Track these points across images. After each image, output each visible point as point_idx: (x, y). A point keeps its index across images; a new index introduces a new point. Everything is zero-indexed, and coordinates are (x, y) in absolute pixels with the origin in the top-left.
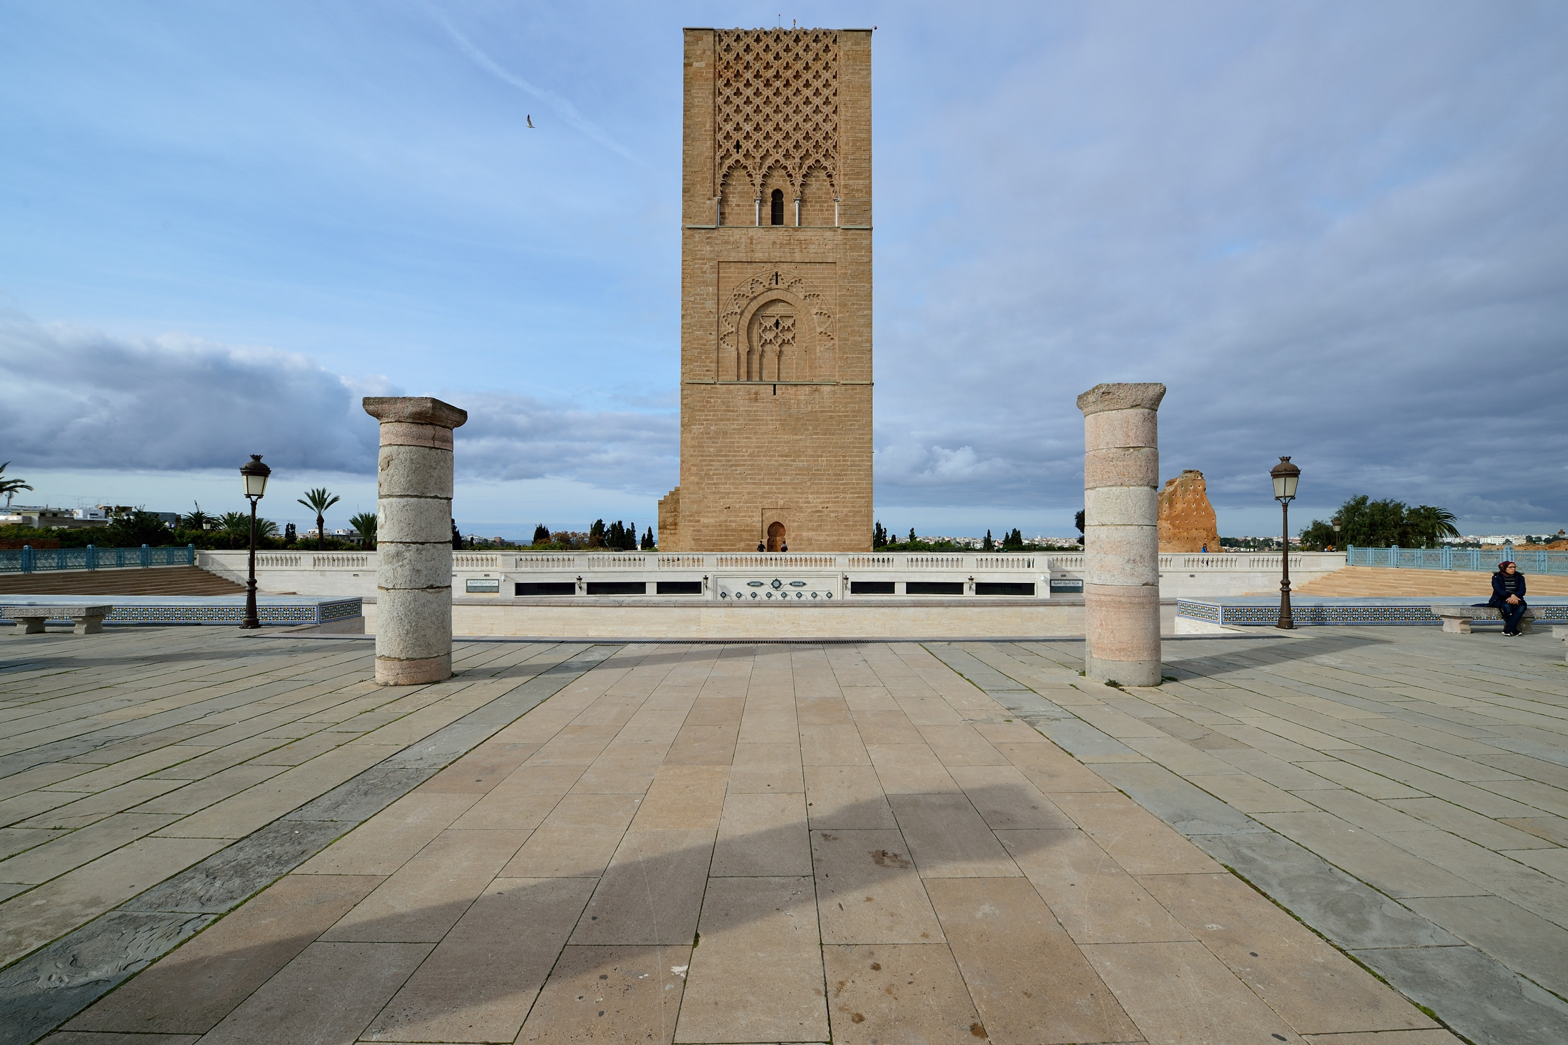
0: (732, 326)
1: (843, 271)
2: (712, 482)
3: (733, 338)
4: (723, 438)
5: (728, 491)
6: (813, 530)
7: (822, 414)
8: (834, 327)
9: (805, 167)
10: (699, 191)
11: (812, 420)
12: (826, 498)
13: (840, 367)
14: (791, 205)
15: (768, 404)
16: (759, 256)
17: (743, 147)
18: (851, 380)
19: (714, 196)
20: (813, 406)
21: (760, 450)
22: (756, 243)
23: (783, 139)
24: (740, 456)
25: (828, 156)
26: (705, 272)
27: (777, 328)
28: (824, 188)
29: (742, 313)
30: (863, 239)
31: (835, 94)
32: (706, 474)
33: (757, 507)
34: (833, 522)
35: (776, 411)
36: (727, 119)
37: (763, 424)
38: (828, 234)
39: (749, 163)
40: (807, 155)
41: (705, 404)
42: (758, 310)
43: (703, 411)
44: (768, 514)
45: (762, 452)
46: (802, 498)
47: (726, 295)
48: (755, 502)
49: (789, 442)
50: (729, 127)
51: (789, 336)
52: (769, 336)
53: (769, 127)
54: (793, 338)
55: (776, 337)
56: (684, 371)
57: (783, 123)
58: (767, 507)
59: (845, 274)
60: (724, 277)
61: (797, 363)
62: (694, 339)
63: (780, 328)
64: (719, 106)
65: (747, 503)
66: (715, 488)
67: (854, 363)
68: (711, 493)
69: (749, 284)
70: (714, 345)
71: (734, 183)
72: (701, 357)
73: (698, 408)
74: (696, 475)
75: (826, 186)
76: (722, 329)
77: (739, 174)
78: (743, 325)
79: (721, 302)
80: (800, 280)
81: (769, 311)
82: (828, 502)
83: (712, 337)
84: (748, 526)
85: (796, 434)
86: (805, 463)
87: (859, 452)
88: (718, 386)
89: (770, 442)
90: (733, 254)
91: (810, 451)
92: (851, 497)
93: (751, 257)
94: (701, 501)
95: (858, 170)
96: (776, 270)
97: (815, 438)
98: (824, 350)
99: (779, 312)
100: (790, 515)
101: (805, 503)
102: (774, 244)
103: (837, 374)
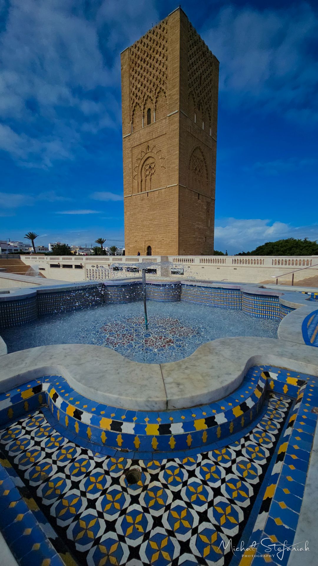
0: (136, 172)
1: (169, 136)
2: (132, 232)
3: (137, 176)
6: (159, 249)
7: (162, 201)
8: (166, 163)
9: (157, 93)
10: (126, 121)
11: (159, 205)
12: (163, 236)
13: (167, 180)
14: (153, 113)
15: (146, 200)
16: (143, 141)
17: (138, 95)
18: (171, 185)
19: (130, 121)
20: (159, 198)
22: (142, 136)
23: (150, 84)
24: (139, 222)
25: (164, 84)
26: (129, 153)
27: (150, 169)
28: (163, 100)
29: (139, 166)
30: (176, 117)
31: (166, 51)
32: (130, 230)
33: (143, 240)
34: (165, 245)
35: (148, 203)
36: (133, 86)
38: (164, 121)
39: (140, 102)
40: (157, 87)
41: (130, 204)
42: (144, 163)
43: (129, 207)
45: (145, 219)
47: (134, 160)
49: (152, 214)
50: (134, 89)
51: (153, 171)
55: (150, 173)
58: (146, 241)
60: (133, 153)
61: (156, 182)
62: (126, 180)
64: (131, 81)
65: (141, 239)
68: (132, 236)
69: (141, 153)
70: (131, 181)
71: (136, 113)
72: (129, 186)
76: (134, 174)
77: (137, 108)
78: (139, 171)
79: (133, 164)
80: (155, 146)
81: (147, 162)
83: (131, 178)
84: (141, 247)
85: (154, 211)
86: (157, 222)
88: (132, 197)
89: (147, 215)
90: (135, 143)
91: (158, 217)
92: (171, 235)
93: (140, 142)
94: (130, 239)
95: (174, 84)
96: (148, 145)
97: (160, 212)
98: (163, 174)
99: (150, 162)
100: (152, 244)
101: (157, 238)
102: (147, 133)
103: (166, 183)
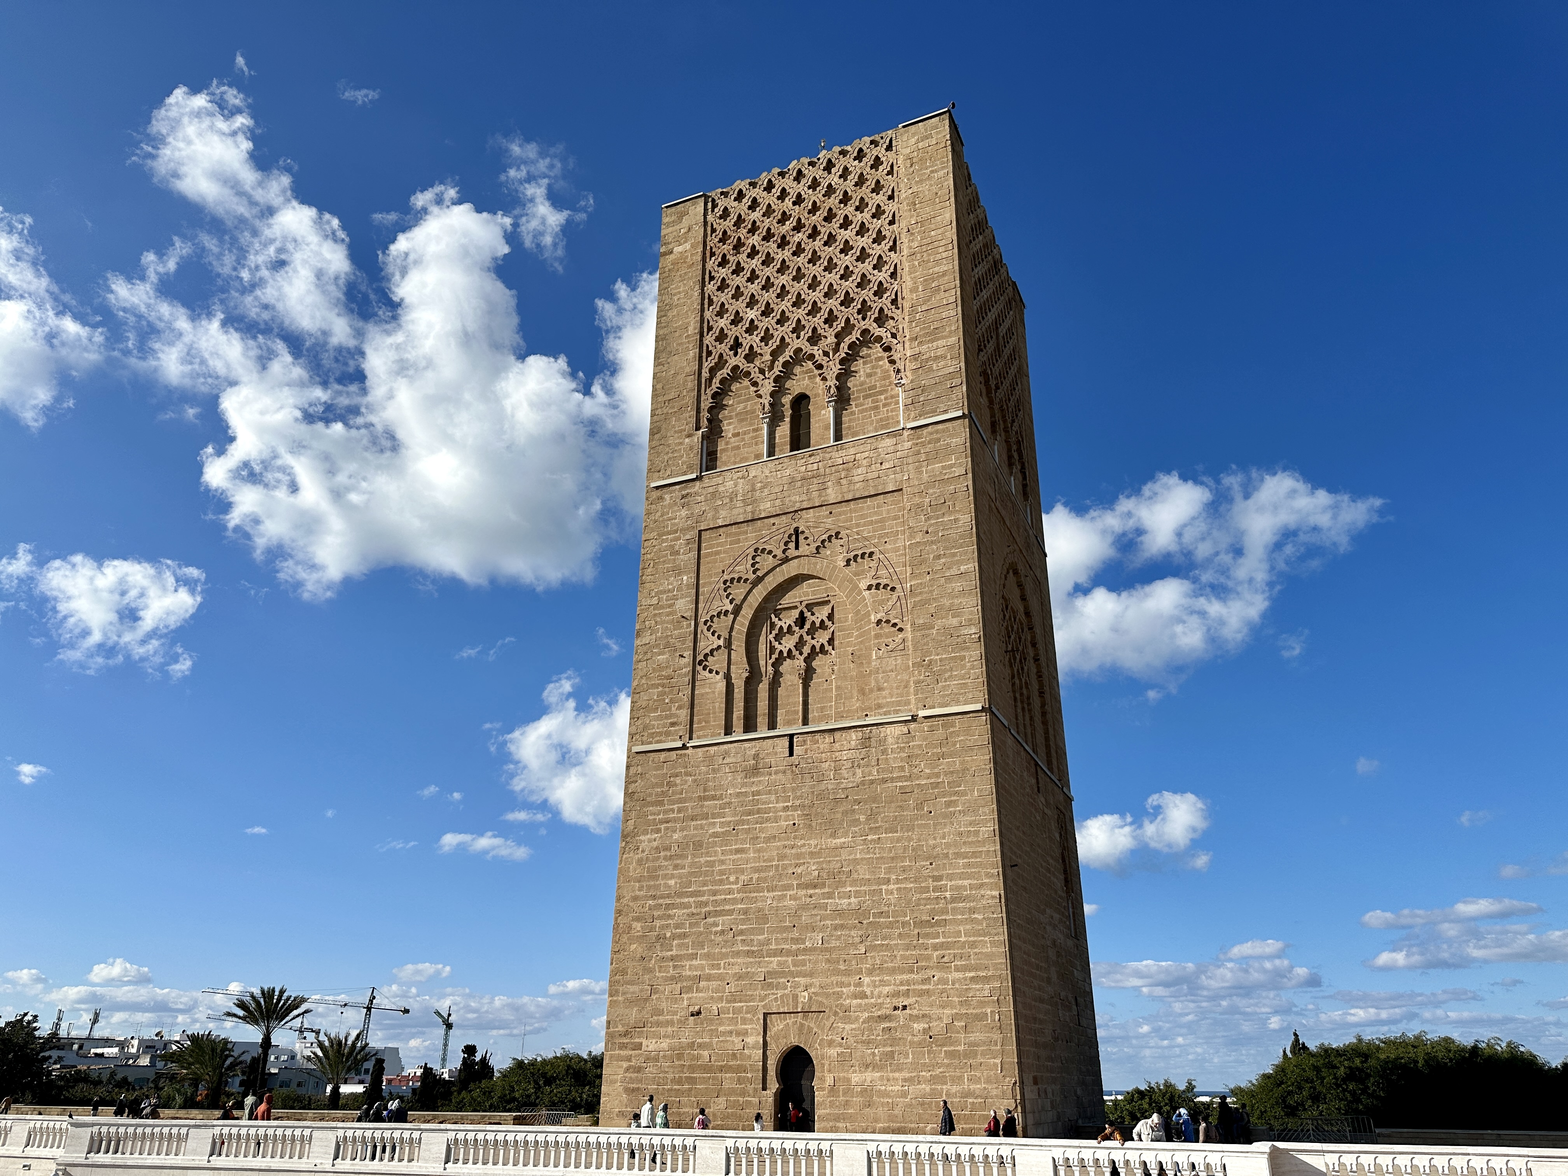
0: (719, 637)
1: (917, 500)
2: (670, 953)
3: (722, 655)
4: (694, 856)
5: (698, 973)
6: (875, 1068)
7: (886, 785)
8: (904, 606)
9: (844, 347)
10: (674, 426)
11: (865, 802)
12: (902, 984)
13: (917, 682)
14: (823, 412)
15: (780, 776)
16: (766, 507)
17: (744, 345)
18: (940, 706)
19: (698, 428)
20: (867, 770)
21: (763, 875)
22: (762, 488)
23: (808, 315)
24: (724, 892)
25: (884, 319)
26: (677, 553)
27: (802, 627)
28: (878, 370)
29: (737, 611)
30: (952, 436)
31: (891, 223)
32: (658, 938)
33: (753, 1011)
34: (920, 1044)
35: (793, 790)
36: (722, 311)
37: (768, 820)
38: (889, 442)
39: (753, 366)
40: (848, 327)
41: (665, 789)
42: (767, 599)
43: (662, 803)
44: (777, 1026)
45: (765, 879)
46: (849, 985)
47: (710, 583)
48: (752, 998)
49: (819, 854)
50: (724, 322)
51: (822, 638)
54: (831, 641)
55: (800, 644)
56: (634, 730)
57: (807, 291)
58: (774, 1011)
59: (919, 506)
60: (708, 555)
61: (838, 688)
62: (654, 669)
63: (807, 626)
65: (735, 1001)
66: (675, 967)
67: (945, 671)
68: (666, 979)
69: (750, 557)
70: (685, 675)
71: (731, 402)
72: (664, 700)
73: (653, 798)
74: (640, 940)
75: (882, 366)
76: (702, 644)
77: (741, 387)
78: (740, 632)
79: (701, 598)
80: (837, 533)
81: (787, 600)
82: (907, 994)
83: (684, 660)
84: (734, 1056)
85: (834, 835)
86: (853, 900)
87: (969, 865)
88: (690, 751)
89: (782, 857)
90: (723, 513)
91: (863, 872)
92: (959, 980)
93: (753, 512)
94: (646, 1000)
95: (936, 325)
96: (795, 525)
97: (872, 840)
98: (885, 655)
99: (804, 599)
100: (823, 1030)
101: (855, 997)
102: (792, 481)
103: (912, 698)
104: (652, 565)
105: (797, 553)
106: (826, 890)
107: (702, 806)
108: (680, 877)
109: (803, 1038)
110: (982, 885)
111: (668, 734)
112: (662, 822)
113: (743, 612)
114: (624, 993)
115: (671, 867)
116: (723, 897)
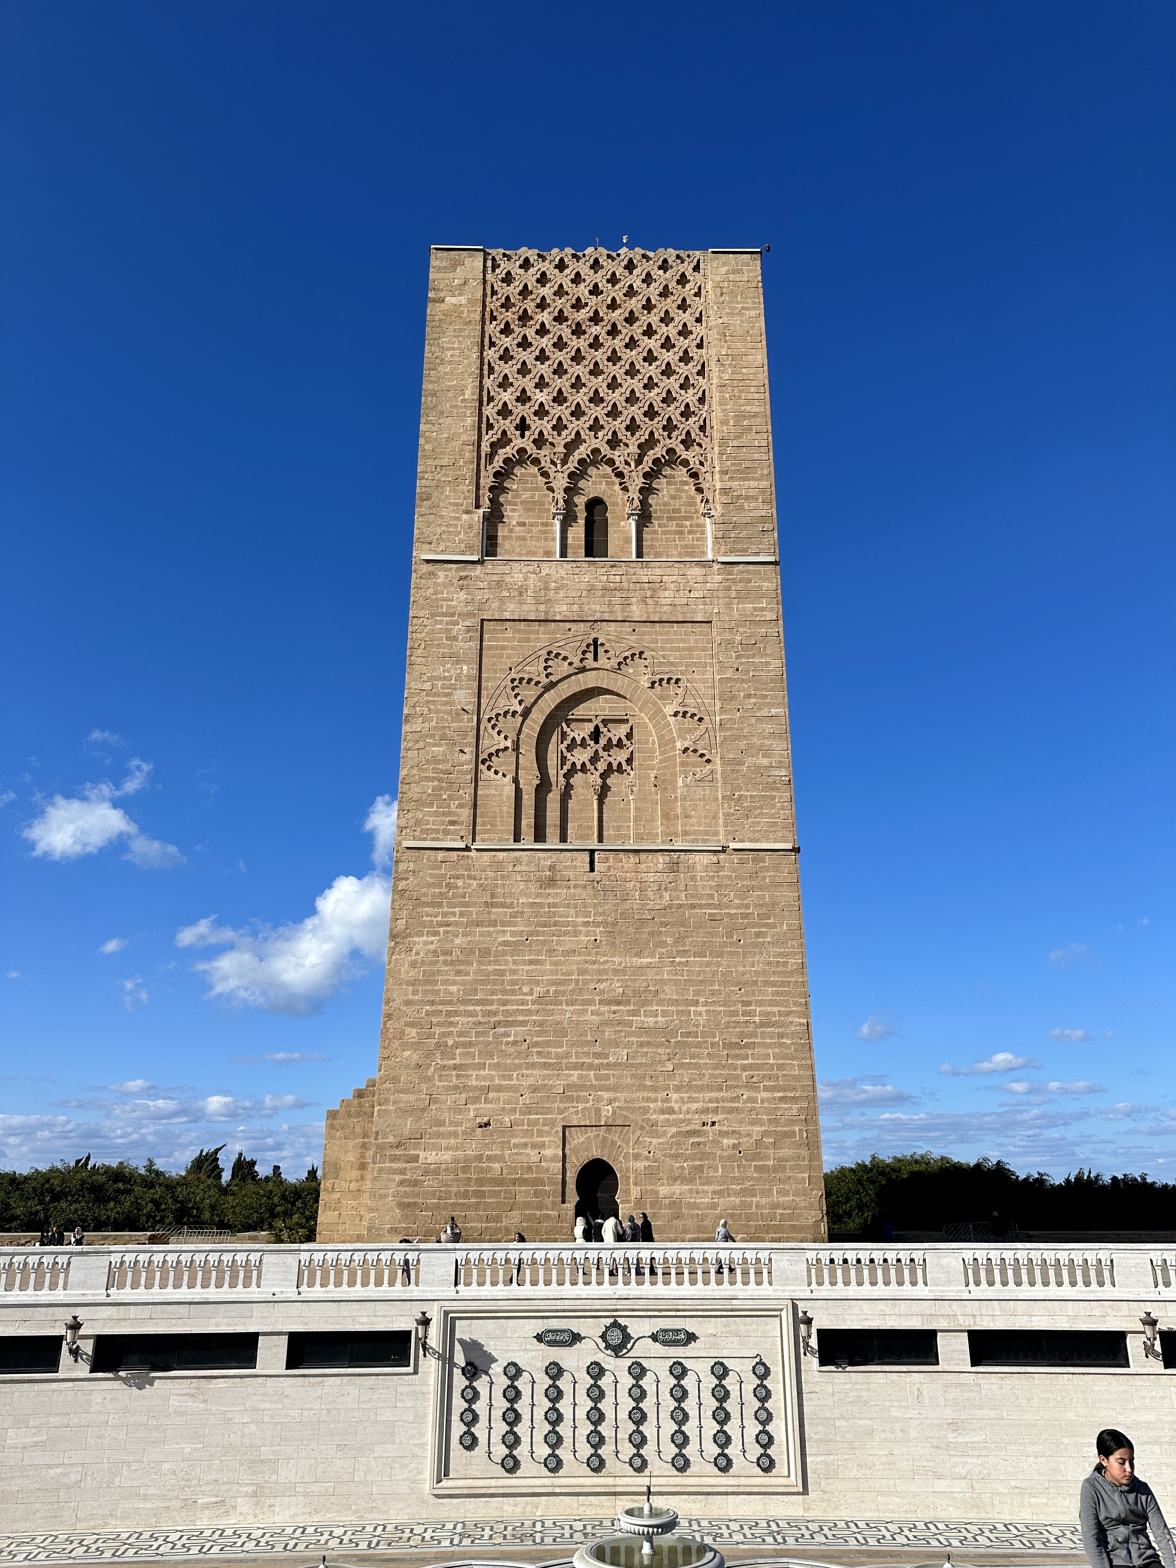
0: (506, 738)
1: (727, 636)
2: (452, 1062)
3: (508, 759)
4: (480, 963)
5: (487, 1084)
6: (684, 1180)
7: (694, 911)
8: (712, 738)
9: (648, 460)
10: (448, 497)
11: (673, 925)
12: (711, 1101)
13: (726, 815)
14: (623, 523)
15: (579, 891)
16: (561, 610)
17: (533, 428)
18: (751, 840)
19: (478, 507)
20: (675, 894)
21: (561, 988)
22: (557, 589)
23: (607, 415)
24: (517, 1002)
25: (690, 443)
26: (455, 639)
27: (597, 742)
28: (684, 495)
29: (526, 713)
30: (763, 580)
31: (700, 346)
32: (438, 1045)
33: (552, 1123)
34: (730, 1158)
35: (595, 906)
36: (505, 384)
37: (566, 933)
38: (696, 572)
39: (544, 454)
40: (651, 442)
41: (444, 890)
42: (558, 707)
43: (439, 905)
44: (577, 1139)
45: (564, 993)
46: (656, 1100)
47: (495, 679)
48: (549, 1111)
49: (623, 971)
50: (508, 396)
51: (621, 756)
52: (581, 756)
53: (582, 397)
54: (629, 761)
55: (595, 759)
56: (403, 822)
57: (606, 390)
58: (575, 1123)
59: (730, 642)
60: (492, 648)
61: (637, 809)
62: (428, 761)
63: (603, 741)
64: (489, 363)
65: (530, 1113)
66: (458, 1076)
67: (756, 808)
68: (448, 1089)
69: (542, 659)
70: (467, 772)
71: (515, 487)
72: (441, 795)
73: (429, 899)
74: (416, 1046)
75: (686, 491)
76: (485, 743)
77: (525, 473)
78: (529, 736)
79: (484, 692)
80: (641, 653)
81: (579, 711)
82: (716, 1111)
83: (464, 758)
84: (529, 1169)
85: (639, 955)
86: (659, 1019)
87: (777, 993)
88: (473, 854)
89: (582, 972)
90: (511, 606)
91: (670, 993)
92: (768, 1099)
93: (546, 613)
94: (423, 1110)
95: (747, 464)
96: (595, 636)
97: (680, 963)
98: (693, 784)
99: (600, 713)
100: (628, 1143)
101: (663, 1111)
102: (591, 589)
103: (721, 830)
104: (423, 646)
105: (595, 665)
106: (632, 1007)
107: (489, 913)
108: (464, 983)
109: (606, 1151)
110: (790, 1013)
111: (446, 832)
112: (440, 924)
113: (534, 715)
114: (395, 1103)
115: (452, 973)
116: (515, 1007)
